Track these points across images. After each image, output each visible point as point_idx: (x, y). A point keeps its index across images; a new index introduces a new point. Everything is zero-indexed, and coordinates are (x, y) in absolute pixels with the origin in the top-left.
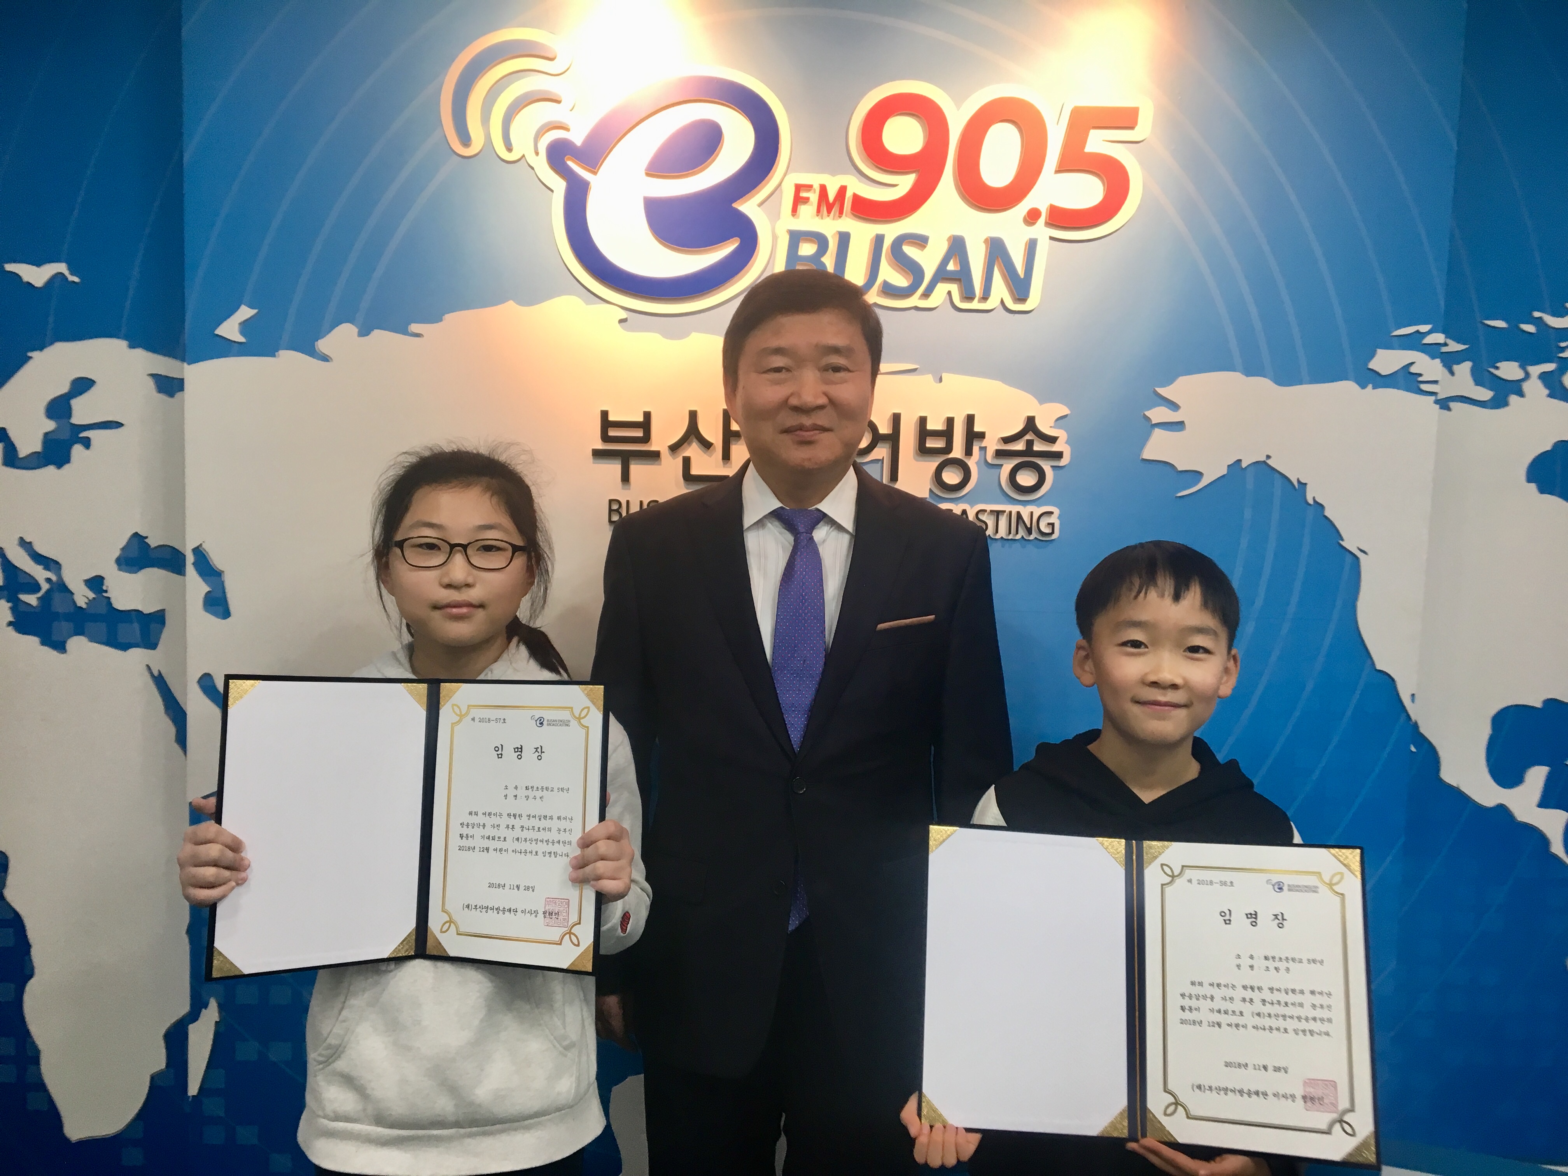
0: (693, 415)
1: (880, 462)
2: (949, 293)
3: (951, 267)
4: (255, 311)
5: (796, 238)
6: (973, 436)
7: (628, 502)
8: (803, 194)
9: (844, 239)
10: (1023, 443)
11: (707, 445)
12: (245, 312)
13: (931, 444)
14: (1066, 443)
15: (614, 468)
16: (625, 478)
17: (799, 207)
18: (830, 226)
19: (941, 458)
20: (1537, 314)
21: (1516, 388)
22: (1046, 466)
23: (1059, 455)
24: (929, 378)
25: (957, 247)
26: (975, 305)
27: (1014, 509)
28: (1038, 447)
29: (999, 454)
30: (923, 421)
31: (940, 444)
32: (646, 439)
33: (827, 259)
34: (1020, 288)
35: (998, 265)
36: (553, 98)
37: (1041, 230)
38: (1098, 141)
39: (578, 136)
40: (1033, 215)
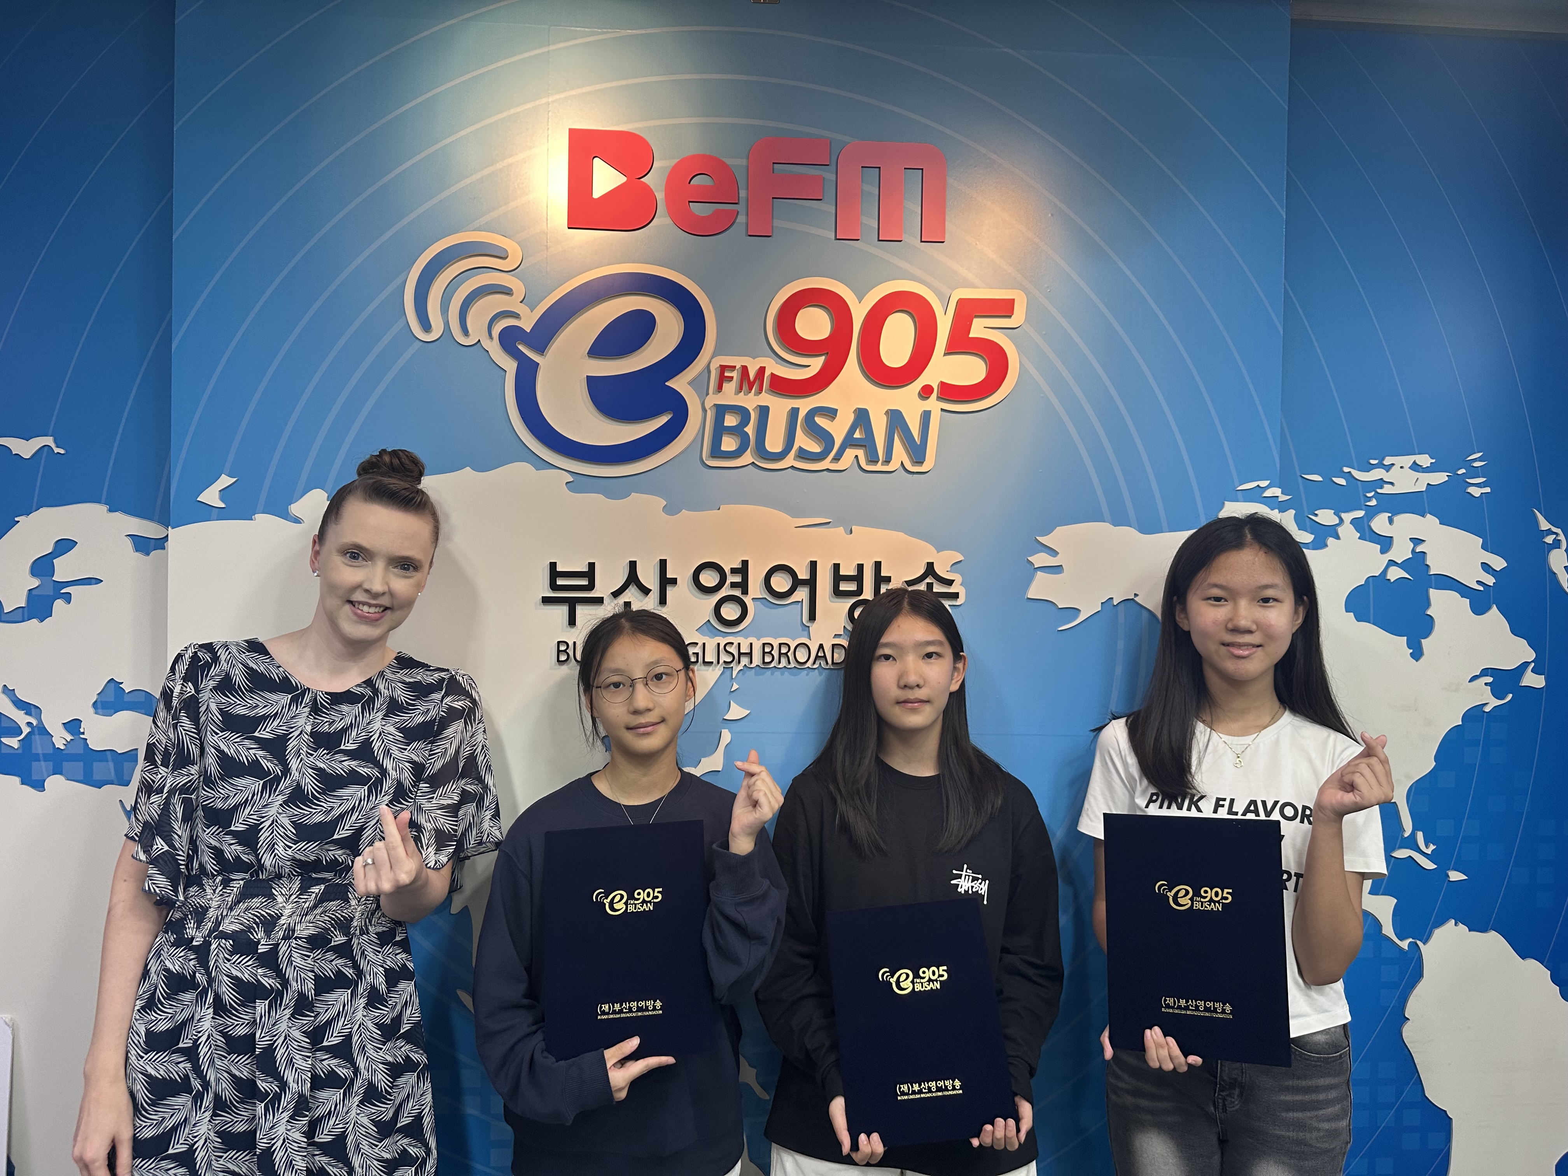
0: (633, 565)
1: (799, 606)
2: (857, 456)
3: (857, 435)
4: (235, 479)
5: (721, 410)
6: (881, 579)
7: (575, 643)
8: (727, 374)
9: (764, 411)
10: (923, 586)
11: (646, 591)
12: (225, 481)
13: (844, 587)
14: (961, 585)
15: (562, 612)
16: (572, 622)
17: (724, 384)
18: (751, 401)
19: (853, 600)
20: (1346, 470)
21: (1333, 532)
23: (955, 596)
24: (841, 529)
25: (862, 417)
26: (879, 467)
30: (837, 567)
31: (852, 587)
32: (591, 587)
33: (750, 429)
34: (917, 453)
35: (897, 433)
36: (505, 291)
37: (933, 404)
38: (980, 328)
39: (527, 324)
40: (927, 391)
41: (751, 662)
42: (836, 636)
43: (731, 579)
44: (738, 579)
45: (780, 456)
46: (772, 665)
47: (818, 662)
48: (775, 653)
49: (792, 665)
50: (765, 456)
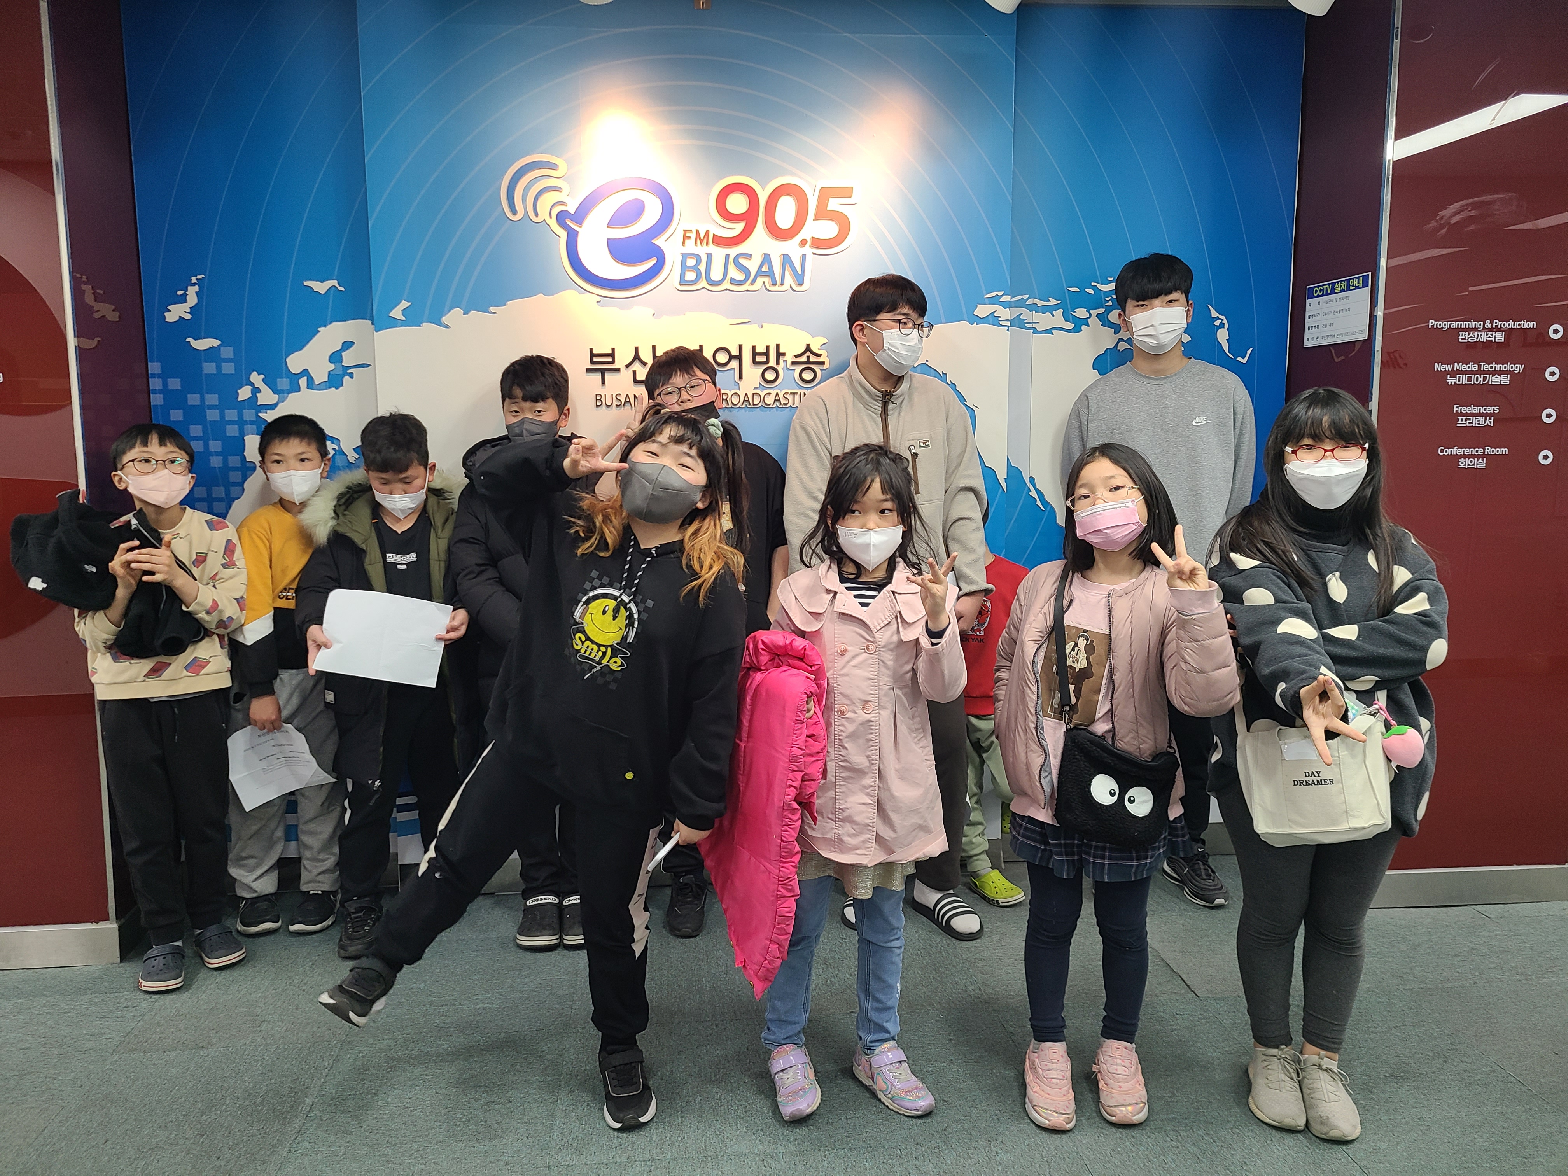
0: (637, 349)
1: (733, 371)
2: (764, 283)
3: (764, 269)
4: (409, 303)
5: (685, 256)
6: (779, 355)
7: (605, 395)
8: (688, 235)
9: (709, 256)
10: (805, 357)
12: (404, 304)
13: (758, 359)
14: (829, 357)
15: (598, 376)
16: (603, 382)
17: (685, 241)
18: (702, 251)
19: (765, 366)
21: (1085, 322)
22: (817, 368)
23: (823, 363)
24: (756, 326)
25: (767, 258)
26: (777, 288)
28: (813, 359)
29: (793, 363)
30: (754, 347)
31: (764, 359)
32: (613, 362)
33: (702, 267)
34: (799, 279)
35: (788, 268)
36: (558, 189)
37: (808, 250)
38: (834, 204)
39: (572, 208)
40: (803, 242)
42: (755, 388)
45: (718, 283)
47: (745, 403)
49: (730, 406)
50: (711, 282)
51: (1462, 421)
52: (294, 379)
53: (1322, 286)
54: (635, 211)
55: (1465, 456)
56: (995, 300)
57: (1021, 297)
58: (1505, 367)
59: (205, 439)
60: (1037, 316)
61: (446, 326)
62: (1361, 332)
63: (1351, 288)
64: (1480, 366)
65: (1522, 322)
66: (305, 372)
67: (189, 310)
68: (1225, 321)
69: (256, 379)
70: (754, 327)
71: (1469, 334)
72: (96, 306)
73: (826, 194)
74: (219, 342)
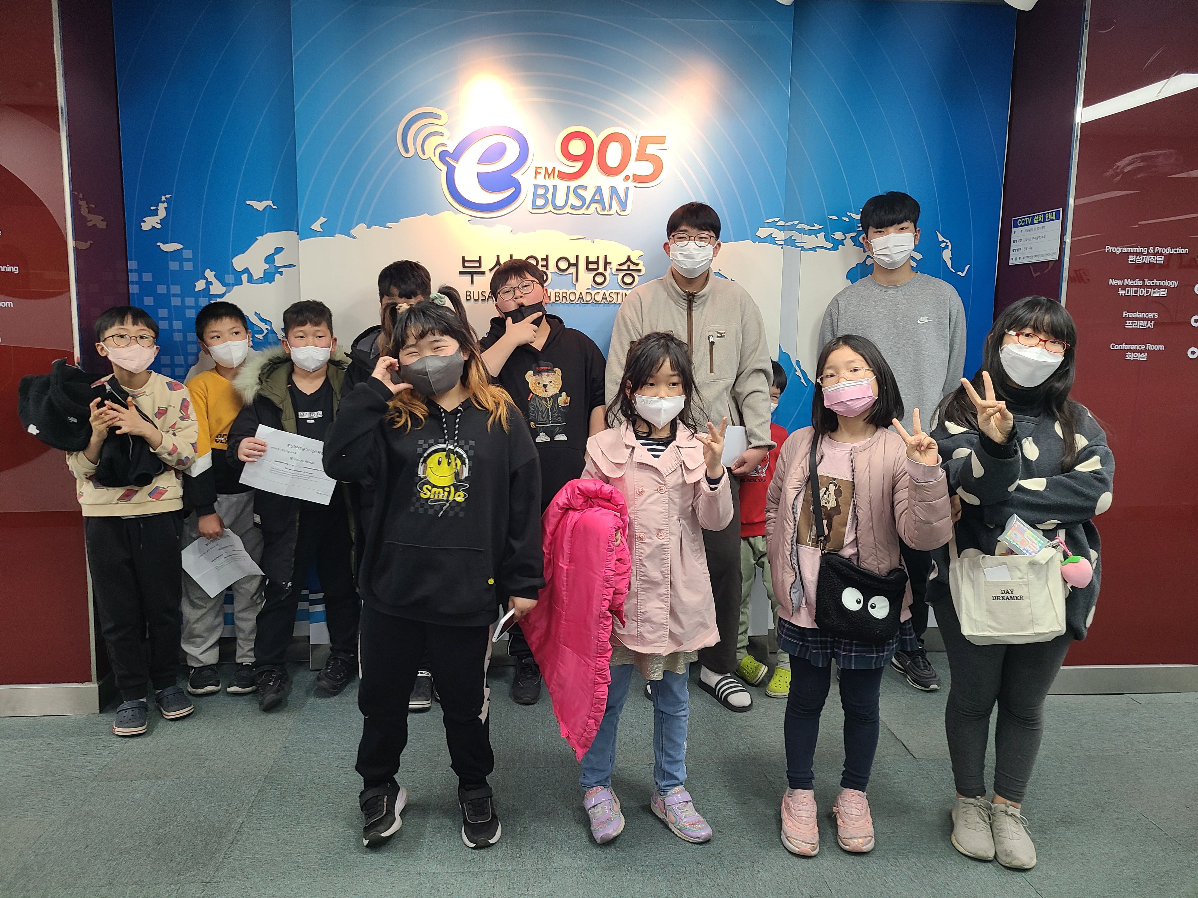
0: (498, 257)
1: (571, 275)
2: (596, 208)
3: (596, 198)
4: (327, 219)
5: (536, 187)
6: (607, 263)
7: (475, 292)
8: (539, 170)
9: (555, 187)
10: (626, 266)
12: (323, 220)
13: (591, 266)
14: (645, 266)
15: (469, 277)
16: (473, 282)
17: (537, 175)
18: (549, 183)
19: (595, 272)
21: (842, 242)
22: (635, 274)
23: (640, 270)
25: (599, 189)
26: (606, 212)
27: (624, 292)
28: (632, 267)
29: (617, 270)
30: (587, 257)
31: (595, 266)
32: (480, 267)
33: (549, 196)
34: (623, 206)
35: (614, 198)
36: (441, 134)
37: (630, 184)
38: (651, 149)
39: (451, 149)
40: (627, 178)
41: (550, 300)
42: (588, 289)
43: (541, 263)
44: (544, 263)
45: (562, 208)
46: (559, 302)
47: (579, 300)
48: (561, 296)
49: (569, 301)
50: (556, 207)
51: (1129, 324)
52: (238, 275)
53: (1024, 218)
54: (499, 151)
55: (1130, 351)
56: (773, 225)
57: (792, 223)
58: (1164, 283)
59: (170, 319)
60: (805, 237)
61: (354, 237)
62: (1054, 254)
63: (1047, 220)
64: (1144, 282)
65: (1178, 249)
66: (246, 270)
67: (159, 222)
68: (949, 244)
69: (210, 274)
70: (588, 242)
71: (1136, 257)
72: (90, 217)
73: (645, 141)
74: (182, 246)
